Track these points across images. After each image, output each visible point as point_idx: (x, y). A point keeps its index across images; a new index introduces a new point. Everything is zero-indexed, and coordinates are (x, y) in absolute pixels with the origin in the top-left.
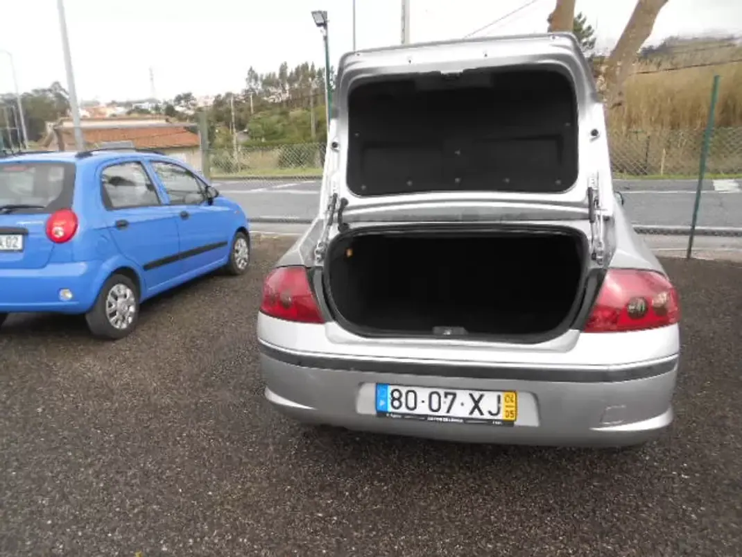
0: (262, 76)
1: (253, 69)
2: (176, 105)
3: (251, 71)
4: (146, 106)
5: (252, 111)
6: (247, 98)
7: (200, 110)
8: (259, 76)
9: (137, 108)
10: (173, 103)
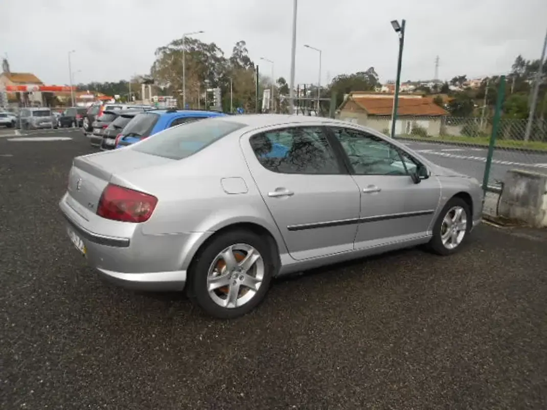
0: (529, 62)
1: (522, 56)
2: (451, 85)
3: (519, 59)
4: (430, 85)
5: (512, 92)
6: (510, 81)
7: (469, 89)
8: (526, 62)
9: (422, 86)
10: (449, 83)
